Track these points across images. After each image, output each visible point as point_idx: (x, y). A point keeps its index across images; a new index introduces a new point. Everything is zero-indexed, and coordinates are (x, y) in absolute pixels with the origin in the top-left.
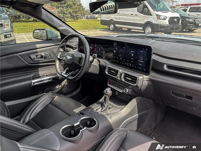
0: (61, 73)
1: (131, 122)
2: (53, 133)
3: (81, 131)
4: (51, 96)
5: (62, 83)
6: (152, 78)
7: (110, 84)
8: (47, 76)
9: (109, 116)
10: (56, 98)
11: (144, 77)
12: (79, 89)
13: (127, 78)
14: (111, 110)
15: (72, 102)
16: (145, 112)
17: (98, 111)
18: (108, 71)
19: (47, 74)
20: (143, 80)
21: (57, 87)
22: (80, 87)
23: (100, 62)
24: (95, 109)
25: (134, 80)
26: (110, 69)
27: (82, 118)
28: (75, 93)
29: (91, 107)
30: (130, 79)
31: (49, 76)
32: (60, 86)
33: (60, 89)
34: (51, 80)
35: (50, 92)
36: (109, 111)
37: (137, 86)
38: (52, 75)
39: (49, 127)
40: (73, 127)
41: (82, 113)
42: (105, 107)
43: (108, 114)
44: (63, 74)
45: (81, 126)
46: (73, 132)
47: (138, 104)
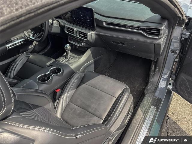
0: (29, 37)
1: (88, 66)
2: (32, 80)
3: (51, 77)
4: (27, 56)
5: (33, 43)
6: (97, 33)
7: (70, 40)
8: (18, 39)
9: (71, 64)
10: (31, 56)
11: (92, 32)
12: (50, 46)
13: (80, 35)
14: (72, 60)
15: (44, 58)
16: (99, 57)
17: (63, 62)
18: (67, 30)
19: (18, 38)
20: (91, 35)
21: (30, 47)
22: (50, 44)
23: (59, 23)
24: (61, 61)
25: (85, 36)
26: (68, 28)
27: (51, 69)
28: (46, 50)
29: (58, 60)
30: (83, 35)
31: (20, 39)
32: (32, 46)
33: (33, 48)
34: (22, 42)
35: (25, 52)
36: (71, 61)
37: (88, 40)
38: (22, 38)
39: (29, 78)
40: (45, 75)
41: (51, 65)
42: (67, 58)
43: (70, 63)
44: (31, 37)
45: (51, 74)
46: (46, 78)
47: (92, 53)
